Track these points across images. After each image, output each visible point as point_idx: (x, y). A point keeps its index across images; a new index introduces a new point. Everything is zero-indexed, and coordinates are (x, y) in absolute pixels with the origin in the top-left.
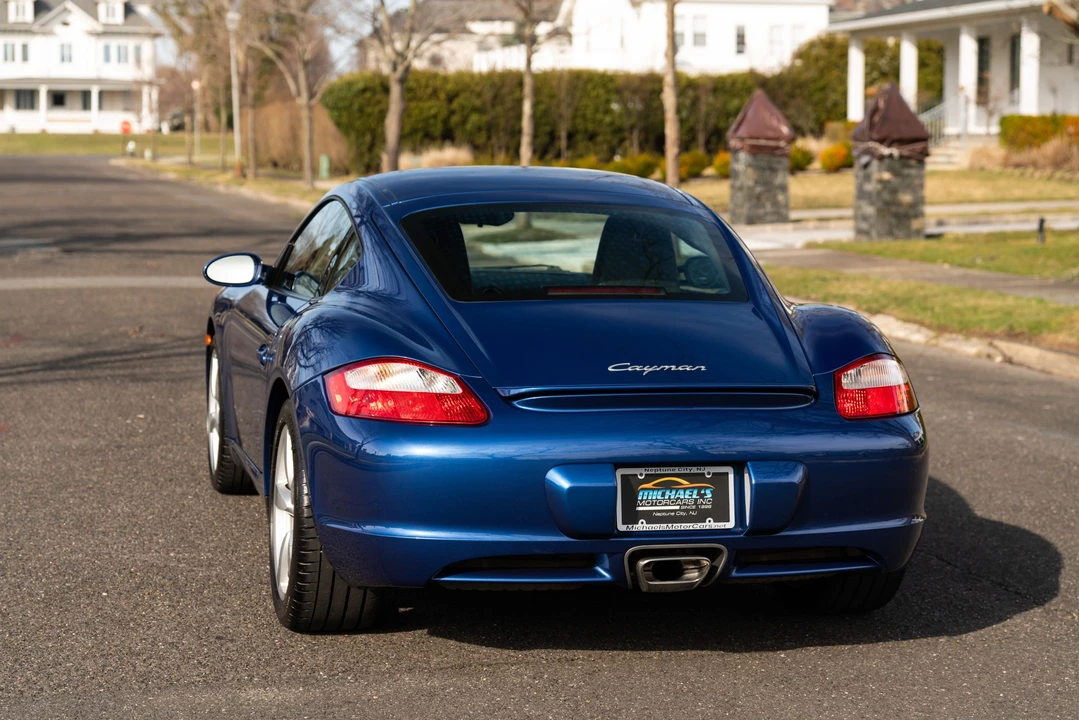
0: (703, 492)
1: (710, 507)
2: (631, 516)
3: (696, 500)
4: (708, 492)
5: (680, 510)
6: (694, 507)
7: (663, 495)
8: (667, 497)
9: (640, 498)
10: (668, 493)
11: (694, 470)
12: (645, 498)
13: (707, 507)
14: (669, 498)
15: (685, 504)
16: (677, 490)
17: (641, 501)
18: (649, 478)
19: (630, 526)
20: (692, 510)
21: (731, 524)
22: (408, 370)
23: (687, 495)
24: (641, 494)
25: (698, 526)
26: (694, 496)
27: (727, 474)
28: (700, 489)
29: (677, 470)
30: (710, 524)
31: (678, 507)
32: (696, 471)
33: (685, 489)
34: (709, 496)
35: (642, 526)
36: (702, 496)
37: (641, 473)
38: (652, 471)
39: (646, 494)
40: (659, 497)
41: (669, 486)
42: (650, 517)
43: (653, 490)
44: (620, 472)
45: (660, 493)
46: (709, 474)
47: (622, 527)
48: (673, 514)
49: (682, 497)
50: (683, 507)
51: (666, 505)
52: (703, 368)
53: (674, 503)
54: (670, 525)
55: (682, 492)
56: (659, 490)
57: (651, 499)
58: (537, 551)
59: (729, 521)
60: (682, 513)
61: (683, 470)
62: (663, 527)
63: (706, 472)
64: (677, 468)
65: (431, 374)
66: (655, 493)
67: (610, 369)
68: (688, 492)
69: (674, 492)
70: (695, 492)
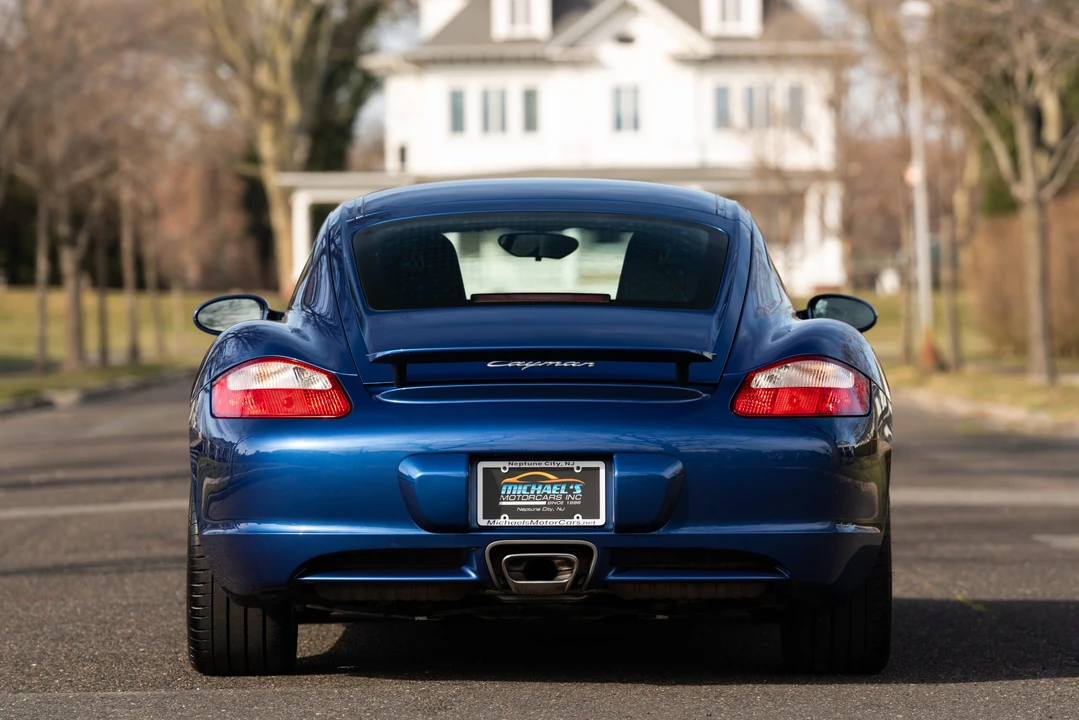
0: (571, 487)
1: (579, 503)
2: (493, 510)
3: (564, 496)
4: (577, 487)
5: (546, 505)
6: (562, 503)
7: (529, 490)
8: (532, 492)
9: (503, 492)
10: (534, 488)
11: (563, 464)
12: (509, 492)
13: (575, 503)
14: (535, 493)
15: (552, 500)
16: (544, 485)
17: (505, 495)
18: (513, 472)
19: (492, 521)
20: (560, 506)
21: (601, 521)
22: (285, 369)
23: (554, 491)
24: (504, 488)
25: (565, 522)
26: (562, 492)
27: (598, 468)
28: (568, 484)
29: (543, 464)
30: (578, 521)
31: (544, 503)
32: (564, 466)
33: (552, 485)
34: (579, 491)
35: (504, 521)
36: (571, 492)
37: (504, 466)
38: (516, 464)
39: (510, 488)
40: (524, 492)
41: (535, 480)
42: (513, 512)
43: (518, 484)
44: (482, 465)
45: (525, 487)
46: (578, 468)
47: (483, 522)
48: (539, 509)
49: (549, 492)
50: (549, 503)
51: (531, 500)
52: (591, 364)
53: (540, 498)
54: (534, 521)
55: (549, 487)
56: (524, 484)
57: (514, 493)
58: (394, 545)
59: (599, 518)
60: (548, 509)
61: (550, 464)
62: (527, 522)
63: (575, 467)
64: (543, 463)
65: (308, 373)
66: (520, 488)
67: (489, 365)
68: (555, 487)
69: (540, 487)
70: (564, 487)
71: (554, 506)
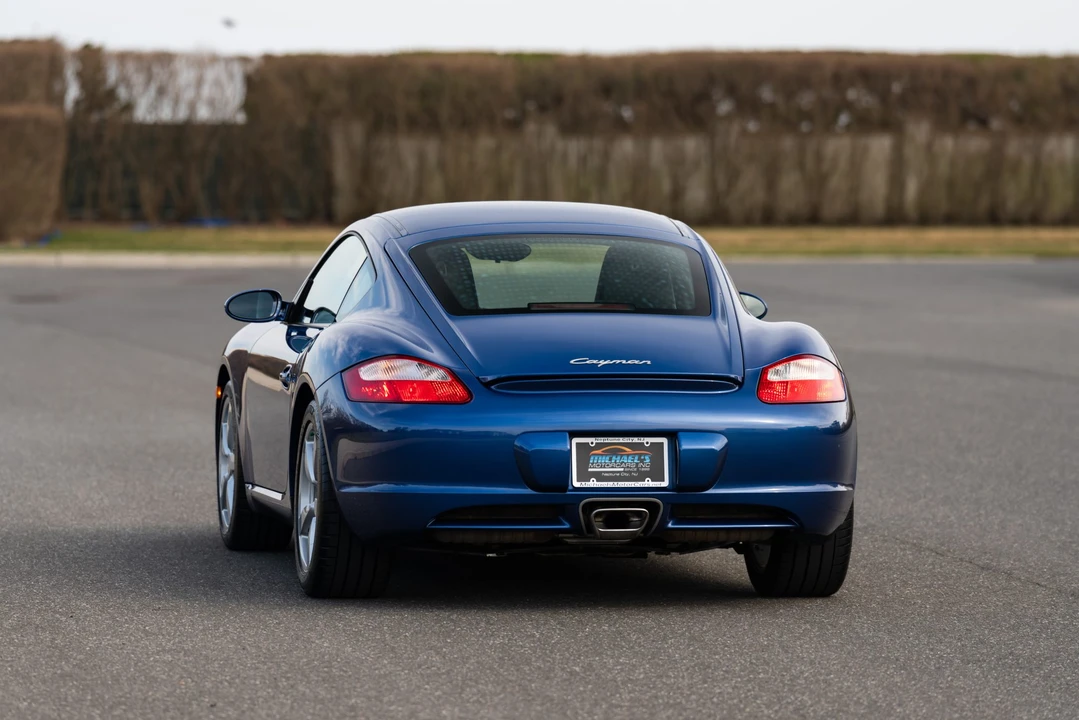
0: (642, 458)
1: (649, 469)
2: (584, 475)
3: (637, 464)
4: (647, 457)
5: (624, 471)
6: (635, 469)
7: (610, 459)
8: (613, 461)
9: (591, 462)
10: (614, 458)
12: (595, 461)
13: (646, 469)
14: (615, 462)
15: (628, 467)
16: (622, 456)
17: (592, 464)
18: (599, 446)
19: (584, 483)
20: (634, 472)
21: (665, 484)
22: (409, 364)
23: (630, 460)
24: (592, 458)
25: (638, 484)
26: (636, 461)
27: (662, 443)
28: (640, 455)
29: (621, 440)
30: (648, 483)
31: (622, 469)
32: (637, 441)
33: (628, 455)
34: (648, 461)
35: (593, 483)
36: (642, 461)
37: (592, 441)
38: (601, 440)
39: (596, 458)
40: (607, 461)
41: (615, 452)
43: (602, 455)
44: (575, 441)
45: (608, 458)
46: (647, 443)
47: (576, 484)
48: (618, 474)
49: (626, 461)
50: (626, 470)
51: (613, 467)
52: (649, 362)
53: (619, 466)
54: (615, 483)
55: (626, 458)
56: (607, 455)
57: (599, 462)
59: (663, 481)
60: (625, 474)
61: (627, 440)
62: (610, 484)
66: (604, 458)
67: (572, 362)
68: (630, 458)
69: (619, 457)
70: (637, 458)
71: (630, 472)
